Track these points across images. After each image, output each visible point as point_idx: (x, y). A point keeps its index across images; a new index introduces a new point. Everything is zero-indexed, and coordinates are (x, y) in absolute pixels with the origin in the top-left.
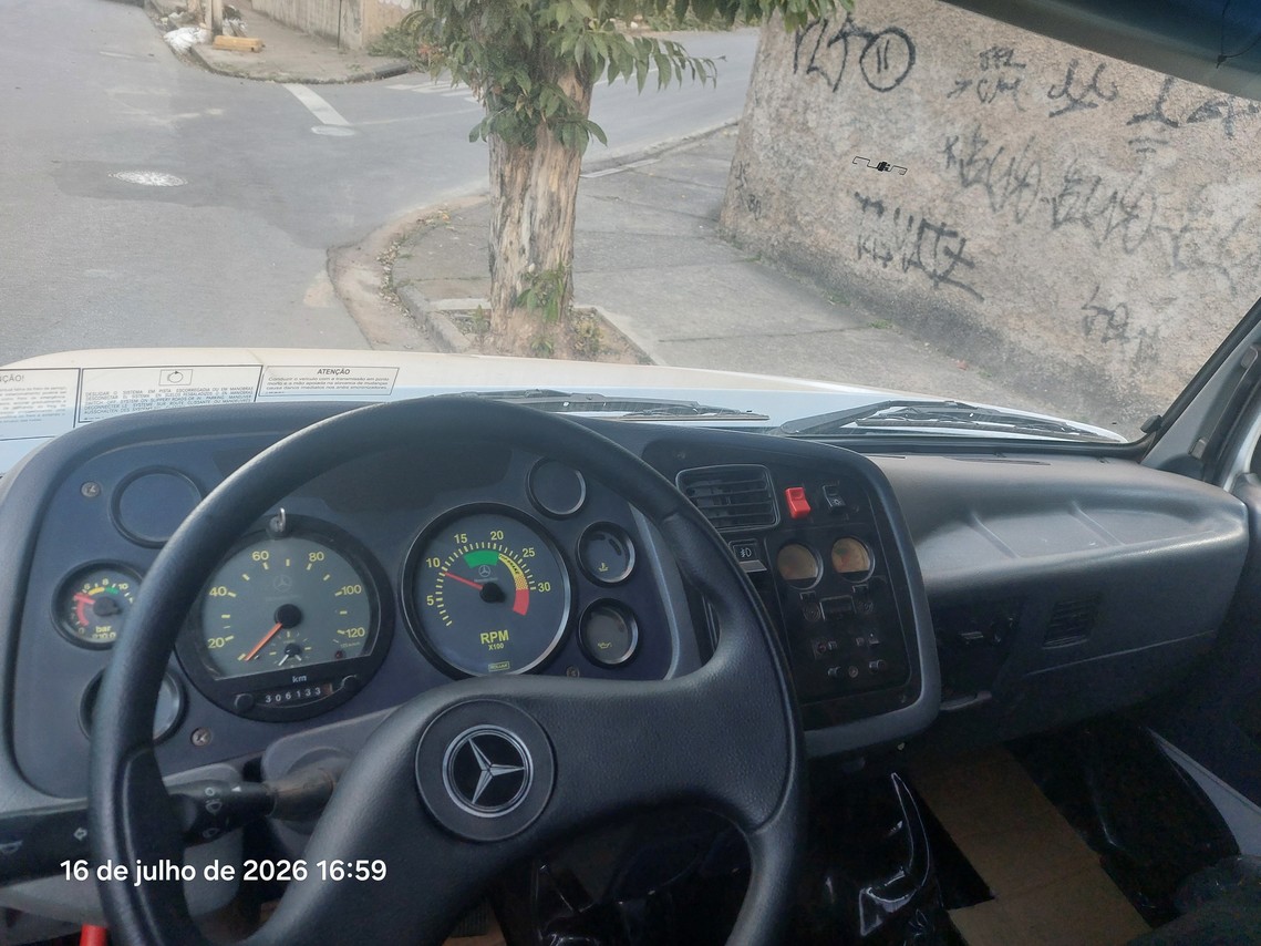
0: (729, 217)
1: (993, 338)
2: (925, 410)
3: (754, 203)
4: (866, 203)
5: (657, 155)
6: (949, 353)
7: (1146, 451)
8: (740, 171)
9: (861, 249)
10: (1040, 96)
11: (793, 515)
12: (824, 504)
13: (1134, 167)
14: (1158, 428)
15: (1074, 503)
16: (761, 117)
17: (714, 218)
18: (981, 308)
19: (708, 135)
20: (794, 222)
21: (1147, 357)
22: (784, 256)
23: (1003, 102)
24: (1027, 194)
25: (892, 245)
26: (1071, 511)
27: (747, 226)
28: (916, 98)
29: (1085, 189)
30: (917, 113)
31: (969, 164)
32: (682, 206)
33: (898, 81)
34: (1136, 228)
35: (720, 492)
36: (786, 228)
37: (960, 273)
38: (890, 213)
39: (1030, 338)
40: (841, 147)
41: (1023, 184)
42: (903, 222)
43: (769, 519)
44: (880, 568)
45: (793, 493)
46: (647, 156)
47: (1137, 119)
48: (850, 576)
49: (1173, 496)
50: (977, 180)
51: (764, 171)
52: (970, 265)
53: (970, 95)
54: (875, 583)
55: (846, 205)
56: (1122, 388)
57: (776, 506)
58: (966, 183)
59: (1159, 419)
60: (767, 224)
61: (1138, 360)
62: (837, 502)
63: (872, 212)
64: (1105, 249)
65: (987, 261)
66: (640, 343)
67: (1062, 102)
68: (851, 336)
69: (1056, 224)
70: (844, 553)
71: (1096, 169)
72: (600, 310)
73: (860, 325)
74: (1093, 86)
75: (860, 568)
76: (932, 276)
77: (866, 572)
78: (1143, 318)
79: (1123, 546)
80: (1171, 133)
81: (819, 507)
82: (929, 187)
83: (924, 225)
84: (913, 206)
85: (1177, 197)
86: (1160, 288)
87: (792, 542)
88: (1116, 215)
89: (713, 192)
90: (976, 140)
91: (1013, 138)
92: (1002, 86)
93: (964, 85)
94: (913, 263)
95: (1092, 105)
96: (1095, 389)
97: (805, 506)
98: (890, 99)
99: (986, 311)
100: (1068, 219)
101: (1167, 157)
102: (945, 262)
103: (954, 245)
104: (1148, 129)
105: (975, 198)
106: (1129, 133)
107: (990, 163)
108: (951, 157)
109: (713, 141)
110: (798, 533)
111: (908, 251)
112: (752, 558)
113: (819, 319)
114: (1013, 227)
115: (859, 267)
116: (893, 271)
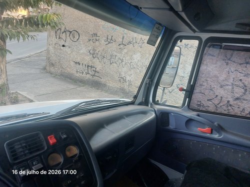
0: (48, 68)
1: (105, 85)
2: (90, 103)
3: (53, 65)
4: (76, 63)
5: (29, 57)
6: (98, 89)
7: (134, 102)
8: (48, 59)
9: (77, 72)
10: (103, 41)
11: (51, 144)
12: (61, 138)
13: (121, 53)
14: (135, 97)
15: (125, 117)
16: (51, 48)
17: (45, 69)
18: (102, 80)
19: (41, 52)
20: (62, 68)
21: (130, 84)
22: (61, 75)
23: (97, 43)
24: (105, 59)
25: (83, 70)
26: (124, 118)
27: (52, 69)
28: (81, 43)
29: (114, 57)
30: (82, 46)
31: (94, 54)
32: (37, 67)
33: (78, 40)
34: (124, 63)
35: (24, 145)
36: (61, 69)
37: (96, 74)
38: (81, 64)
39: (111, 84)
40: (69, 53)
41: (104, 57)
42: (84, 66)
43: (43, 148)
44: (81, 151)
45: (50, 138)
46: (27, 57)
47: (120, 45)
48: (72, 157)
49: (141, 110)
50: (96, 57)
51: (54, 59)
52: (98, 72)
53: (91, 42)
54: (80, 157)
55: (72, 64)
56: (128, 91)
57: (45, 144)
58: (94, 58)
59: (135, 96)
60: (57, 69)
61: (129, 85)
62: (65, 136)
63: (78, 64)
64: (120, 67)
65: (101, 71)
66: (30, 97)
67: (107, 43)
68: (78, 89)
69: (111, 64)
70: (70, 150)
71: (115, 54)
72: (18, 92)
73: (80, 86)
74: (111, 40)
75: (75, 153)
76: (92, 75)
77: (76, 155)
78: (128, 78)
79: (136, 124)
80: (125, 47)
81: (59, 140)
82: (88, 59)
83: (88, 66)
84: (85, 63)
85: (128, 58)
86: (129, 73)
87: (52, 153)
88: (120, 61)
89: (44, 64)
90: (94, 50)
91: (101, 49)
92: (96, 40)
93: (90, 40)
94: (87, 73)
95: (112, 43)
96: (124, 92)
97: (55, 141)
98: (76, 43)
99: (103, 80)
100: (113, 63)
101: (125, 51)
102: (93, 73)
103: (94, 69)
104: (122, 46)
105: (96, 60)
106: (119, 47)
107: (97, 54)
108: (90, 53)
109: (42, 53)
110: (54, 149)
111: (86, 71)
112: (38, 163)
113: (72, 86)
114: (104, 65)
115: (77, 75)
116: (84, 75)
